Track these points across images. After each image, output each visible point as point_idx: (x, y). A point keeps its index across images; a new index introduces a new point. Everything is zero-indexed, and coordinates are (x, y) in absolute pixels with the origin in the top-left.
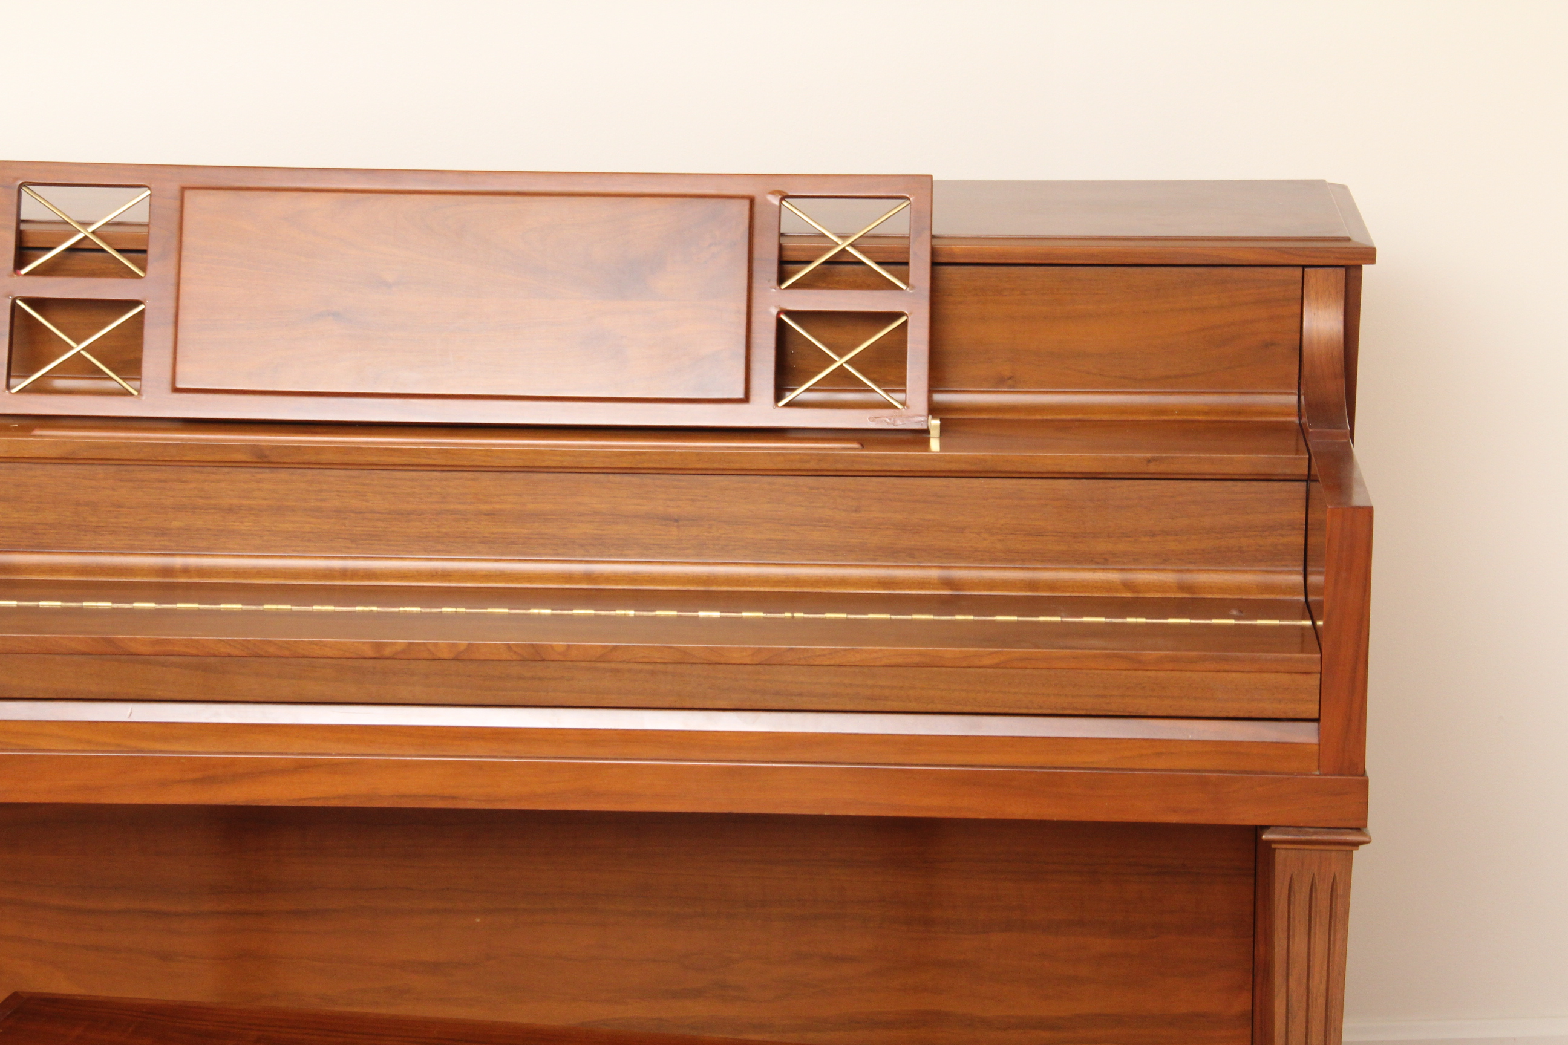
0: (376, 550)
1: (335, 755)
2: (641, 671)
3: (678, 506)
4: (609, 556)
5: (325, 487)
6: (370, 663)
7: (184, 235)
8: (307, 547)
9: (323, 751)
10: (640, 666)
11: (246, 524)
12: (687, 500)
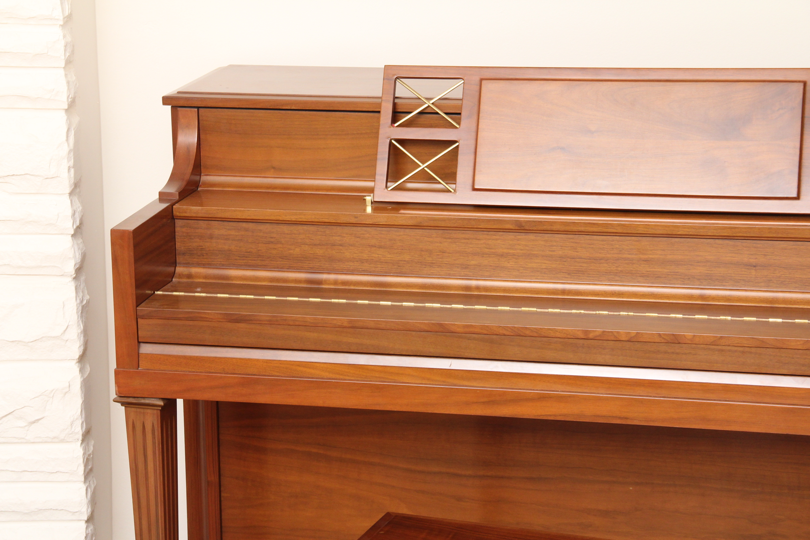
0: (581, 279)
1: (560, 392)
2: (736, 351)
3: (756, 258)
4: (715, 285)
5: (555, 244)
6: (581, 342)
7: (481, 105)
8: (543, 276)
9: (553, 389)
10: (736, 348)
11: (511, 263)
12: (762, 255)
